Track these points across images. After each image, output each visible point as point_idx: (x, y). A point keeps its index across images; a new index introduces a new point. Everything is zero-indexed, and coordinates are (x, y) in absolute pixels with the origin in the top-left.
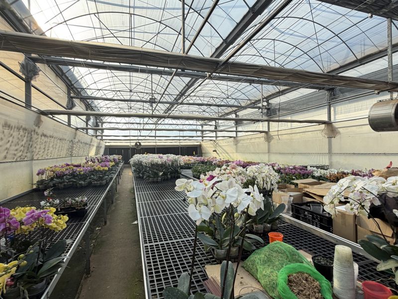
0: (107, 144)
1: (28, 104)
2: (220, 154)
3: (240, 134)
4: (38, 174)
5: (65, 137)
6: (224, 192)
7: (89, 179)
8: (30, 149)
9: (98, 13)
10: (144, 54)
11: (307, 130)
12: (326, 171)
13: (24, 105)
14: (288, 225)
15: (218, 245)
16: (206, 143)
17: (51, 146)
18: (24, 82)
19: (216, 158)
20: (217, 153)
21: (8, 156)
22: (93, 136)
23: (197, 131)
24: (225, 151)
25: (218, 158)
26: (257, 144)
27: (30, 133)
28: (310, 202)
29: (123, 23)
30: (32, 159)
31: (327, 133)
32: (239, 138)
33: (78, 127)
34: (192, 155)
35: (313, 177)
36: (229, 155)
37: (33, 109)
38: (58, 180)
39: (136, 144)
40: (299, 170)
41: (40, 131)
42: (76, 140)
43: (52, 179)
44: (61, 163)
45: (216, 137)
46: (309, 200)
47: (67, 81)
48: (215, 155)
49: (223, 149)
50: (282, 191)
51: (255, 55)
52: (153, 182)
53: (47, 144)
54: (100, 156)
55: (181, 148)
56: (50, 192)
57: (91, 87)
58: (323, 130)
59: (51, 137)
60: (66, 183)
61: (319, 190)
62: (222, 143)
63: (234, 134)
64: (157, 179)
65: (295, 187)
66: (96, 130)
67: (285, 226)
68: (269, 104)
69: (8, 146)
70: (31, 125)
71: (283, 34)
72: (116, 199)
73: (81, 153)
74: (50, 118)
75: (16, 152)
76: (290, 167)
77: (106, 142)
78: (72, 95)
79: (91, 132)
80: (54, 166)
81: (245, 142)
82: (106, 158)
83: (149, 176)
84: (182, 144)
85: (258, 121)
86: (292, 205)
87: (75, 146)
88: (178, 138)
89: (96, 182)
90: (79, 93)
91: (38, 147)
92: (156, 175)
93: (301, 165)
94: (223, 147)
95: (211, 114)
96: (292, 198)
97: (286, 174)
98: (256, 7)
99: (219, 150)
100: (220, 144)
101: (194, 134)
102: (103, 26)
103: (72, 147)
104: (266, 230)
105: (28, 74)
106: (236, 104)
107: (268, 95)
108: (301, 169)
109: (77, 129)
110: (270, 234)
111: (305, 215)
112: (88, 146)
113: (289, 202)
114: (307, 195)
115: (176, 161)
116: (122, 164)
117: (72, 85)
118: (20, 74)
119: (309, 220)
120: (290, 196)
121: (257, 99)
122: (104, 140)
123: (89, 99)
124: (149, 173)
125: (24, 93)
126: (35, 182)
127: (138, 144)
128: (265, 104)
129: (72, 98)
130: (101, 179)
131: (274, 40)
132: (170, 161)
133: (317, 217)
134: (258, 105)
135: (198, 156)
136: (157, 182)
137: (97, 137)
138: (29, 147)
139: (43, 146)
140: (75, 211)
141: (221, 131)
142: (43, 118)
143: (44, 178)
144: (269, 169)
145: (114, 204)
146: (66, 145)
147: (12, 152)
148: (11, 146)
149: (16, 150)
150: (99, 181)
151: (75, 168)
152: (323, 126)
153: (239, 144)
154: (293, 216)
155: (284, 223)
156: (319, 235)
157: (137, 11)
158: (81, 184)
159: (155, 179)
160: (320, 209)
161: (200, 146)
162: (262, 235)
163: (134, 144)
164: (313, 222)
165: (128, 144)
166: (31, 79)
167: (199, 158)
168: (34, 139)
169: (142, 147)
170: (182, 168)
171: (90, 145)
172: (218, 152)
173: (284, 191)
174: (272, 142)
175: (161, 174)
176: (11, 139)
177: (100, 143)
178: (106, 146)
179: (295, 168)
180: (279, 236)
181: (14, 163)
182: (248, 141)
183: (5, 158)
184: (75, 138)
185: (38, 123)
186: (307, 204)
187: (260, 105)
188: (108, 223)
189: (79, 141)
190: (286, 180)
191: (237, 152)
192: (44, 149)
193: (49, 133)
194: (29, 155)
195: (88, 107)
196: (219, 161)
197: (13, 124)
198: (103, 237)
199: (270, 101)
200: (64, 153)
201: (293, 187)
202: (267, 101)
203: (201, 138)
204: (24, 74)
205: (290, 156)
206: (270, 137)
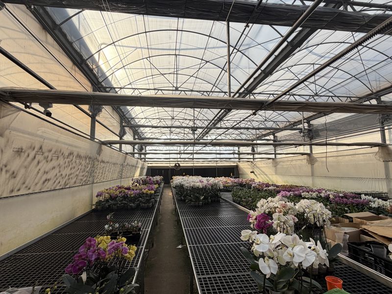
0: (150, 165)
1: (92, 136)
2: (258, 176)
3: (278, 156)
4: (97, 196)
5: (118, 162)
6: (290, 249)
7: (138, 201)
8: (92, 175)
9: (149, 57)
10: (197, 101)
11: (357, 153)
12: (385, 202)
13: (89, 137)
14: (346, 268)
15: (272, 286)
16: (243, 164)
17: (107, 170)
18: (90, 118)
19: (254, 179)
20: (255, 175)
21: (77, 181)
22: (138, 158)
23: (234, 153)
24: (263, 172)
25: (257, 181)
26: (299, 166)
27: (93, 161)
28: (370, 242)
29: (169, 63)
30: (93, 183)
31: (383, 156)
32: (278, 160)
33: (127, 152)
34: (229, 176)
35: (370, 209)
36: (268, 177)
37: (96, 140)
38: (112, 202)
39: (176, 165)
40: (350, 200)
41: (100, 159)
42: (126, 164)
43: (107, 201)
44: (113, 185)
45: (254, 159)
46: (369, 239)
47: (120, 112)
48: (252, 176)
49: (261, 171)
50: (334, 226)
51: (293, 79)
52: (195, 207)
53: (104, 169)
54: (144, 177)
55: (218, 168)
56: (111, 217)
57: (139, 116)
58: (376, 153)
59: (108, 162)
60: (118, 205)
61: (379, 228)
62: (260, 164)
63: (273, 156)
64: (199, 204)
65: (350, 221)
66: (140, 154)
67: (342, 268)
68: (310, 125)
69: (78, 173)
70: (94, 154)
71: (322, 58)
72: (160, 221)
73: (128, 175)
74: (108, 146)
75: (82, 178)
76: (341, 195)
77: (148, 163)
78: (124, 124)
79: (137, 156)
80: (109, 188)
81: (284, 164)
82: (150, 179)
83: (191, 200)
84: (218, 165)
85: (300, 145)
86: (349, 245)
87: (124, 168)
88: (215, 160)
89: (143, 205)
90: (129, 121)
91: (98, 172)
92: (198, 198)
93: (353, 191)
94: (261, 168)
95: (248, 136)
96: (348, 236)
97: (337, 204)
98: (294, 41)
99: (257, 171)
100: (258, 165)
101: (232, 156)
102: (152, 66)
103: (122, 170)
104: (321, 272)
105: (94, 111)
106: (274, 126)
107: (308, 116)
108: (353, 198)
109: (127, 154)
110: (328, 279)
111: (366, 258)
112: (134, 168)
113: (344, 240)
114: (364, 232)
115: (216, 184)
116: (163, 184)
117: (125, 115)
118: (88, 112)
119: (371, 264)
120: (345, 233)
121: (297, 121)
122: (147, 161)
123: (137, 127)
124: (190, 196)
125: (90, 128)
126: (94, 203)
127: (177, 165)
128: (306, 125)
129: (124, 126)
130: (148, 201)
131: (313, 64)
132: (210, 184)
133: (381, 262)
134: (298, 126)
135: (235, 178)
136: (199, 206)
137: (141, 159)
138: (91, 173)
139: (101, 171)
140: (131, 235)
141: (260, 154)
142: (104, 147)
143: (101, 200)
144: (321, 207)
145: (158, 226)
146: (118, 169)
147: (80, 178)
148: (79, 172)
149: (83, 176)
150: (146, 203)
151: (127, 191)
152: (376, 149)
153: (278, 166)
154: (350, 256)
155: (340, 265)
156: (385, 284)
157: (182, 53)
158: (131, 206)
159: (197, 203)
160: (383, 251)
161: (237, 166)
162: (317, 277)
163: (174, 165)
164: (376, 267)
165: (168, 165)
166: (96, 115)
167: (236, 180)
168: (95, 165)
169: (181, 168)
170: (221, 191)
171: (136, 167)
172: (255, 173)
173: (337, 226)
174: (316, 164)
175: (202, 198)
176: (80, 167)
177: (143, 164)
178: (148, 166)
179: (345, 196)
180: (337, 282)
181: (80, 187)
182: (289, 163)
183: (75, 183)
184: (124, 162)
185: (99, 152)
186: (368, 244)
187: (300, 126)
188: (155, 245)
189: (128, 164)
190: (337, 212)
191: (276, 173)
192: (102, 173)
193: (106, 160)
194: (91, 179)
195: (136, 133)
196: (258, 185)
197: (82, 155)
198: (152, 260)
199: (311, 122)
200: (115, 176)
201: (347, 221)
202: (308, 122)
203: (238, 160)
204: (91, 112)
205: (338, 181)
206: (313, 160)
